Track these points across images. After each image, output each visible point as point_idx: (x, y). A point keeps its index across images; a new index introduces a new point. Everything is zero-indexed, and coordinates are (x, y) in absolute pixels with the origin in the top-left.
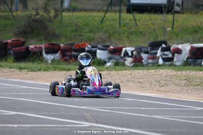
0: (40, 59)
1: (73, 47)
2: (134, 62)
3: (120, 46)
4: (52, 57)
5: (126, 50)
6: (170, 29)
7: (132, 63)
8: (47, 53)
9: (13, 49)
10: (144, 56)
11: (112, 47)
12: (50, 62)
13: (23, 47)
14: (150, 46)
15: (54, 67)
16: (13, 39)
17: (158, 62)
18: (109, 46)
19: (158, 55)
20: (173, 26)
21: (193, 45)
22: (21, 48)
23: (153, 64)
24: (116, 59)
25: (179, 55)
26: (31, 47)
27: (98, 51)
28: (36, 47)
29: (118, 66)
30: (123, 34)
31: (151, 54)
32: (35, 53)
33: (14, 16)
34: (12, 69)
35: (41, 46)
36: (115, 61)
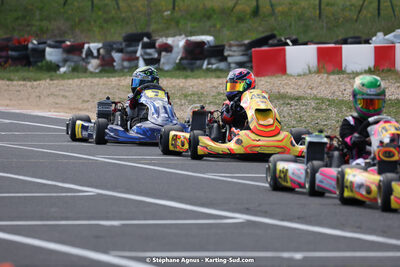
1: (10, 44)
2: (101, 65)
3: (80, 41)
5: (89, 48)
7: (99, 66)
10: (116, 56)
11: (68, 43)
14: (125, 41)
18: (64, 42)
19: (138, 54)
20: (174, 8)
21: (189, 38)
23: (129, 68)
24: (75, 62)
25: (169, 54)
27: (48, 50)
29: (78, 71)
30: (95, 21)
31: (127, 53)
36: (72, 64)
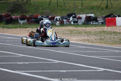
0: (17, 23)
1: (33, 17)
2: (60, 23)
3: (54, 16)
4: (23, 22)
5: (56, 18)
6: (80, 7)
7: (59, 24)
8: (21, 20)
9: (5, 18)
10: (65, 20)
11: (50, 17)
12: (22, 24)
13: (10, 17)
14: (67, 16)
15: (20, 27)
16: (5, 14)
17: (71, 23)
20: (82, 6)
21: (87, 15)
22: (8, 18)
23: (69, 24)
24: (52, 22)
25: (81, 20)
26: (14, 17)
27: (44, 19)
28: (15, 17)
30: (58, 10)
31: (68, 19)
32: (15, 20)
33: (8, 2)
35: (18, 16)
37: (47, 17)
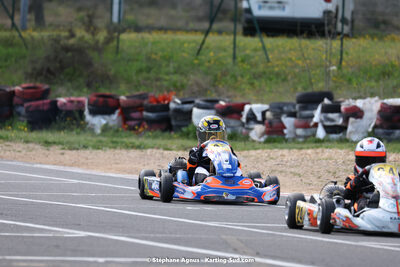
0: (79, 126)
1: (146, 102)
2: (267, 132)
3: (239, 100)
4: (104, 122)
5: (251, 111)
6: (334, 68)
7: (262, 135)
8: (94, 113)
9: (26, 105)
10: (288, 121)
11: (222, 103)
12: (99, 131)
13: (45, 101)
14: (299, 101)
15: (113, 142)
16: (24, 85)
17: (314, 135)
18: (217, 101)
19: (315, 120)
20: (341, 63)
21: (385, 101)
22: (41, 102)
23: (306, 137)
24: (232, 127)
25: (358, 120)
26: (62, 100)
27: (196, 111)
28: (72, 102)
29: (236, 140)
30: (242, 76)
31: (302, 117)
32: (69, 113)
34: (31, 145)
35: (82, 99)
36: (229, 131)
37: (209, 105)
